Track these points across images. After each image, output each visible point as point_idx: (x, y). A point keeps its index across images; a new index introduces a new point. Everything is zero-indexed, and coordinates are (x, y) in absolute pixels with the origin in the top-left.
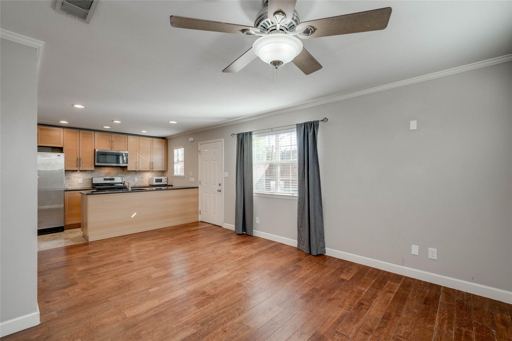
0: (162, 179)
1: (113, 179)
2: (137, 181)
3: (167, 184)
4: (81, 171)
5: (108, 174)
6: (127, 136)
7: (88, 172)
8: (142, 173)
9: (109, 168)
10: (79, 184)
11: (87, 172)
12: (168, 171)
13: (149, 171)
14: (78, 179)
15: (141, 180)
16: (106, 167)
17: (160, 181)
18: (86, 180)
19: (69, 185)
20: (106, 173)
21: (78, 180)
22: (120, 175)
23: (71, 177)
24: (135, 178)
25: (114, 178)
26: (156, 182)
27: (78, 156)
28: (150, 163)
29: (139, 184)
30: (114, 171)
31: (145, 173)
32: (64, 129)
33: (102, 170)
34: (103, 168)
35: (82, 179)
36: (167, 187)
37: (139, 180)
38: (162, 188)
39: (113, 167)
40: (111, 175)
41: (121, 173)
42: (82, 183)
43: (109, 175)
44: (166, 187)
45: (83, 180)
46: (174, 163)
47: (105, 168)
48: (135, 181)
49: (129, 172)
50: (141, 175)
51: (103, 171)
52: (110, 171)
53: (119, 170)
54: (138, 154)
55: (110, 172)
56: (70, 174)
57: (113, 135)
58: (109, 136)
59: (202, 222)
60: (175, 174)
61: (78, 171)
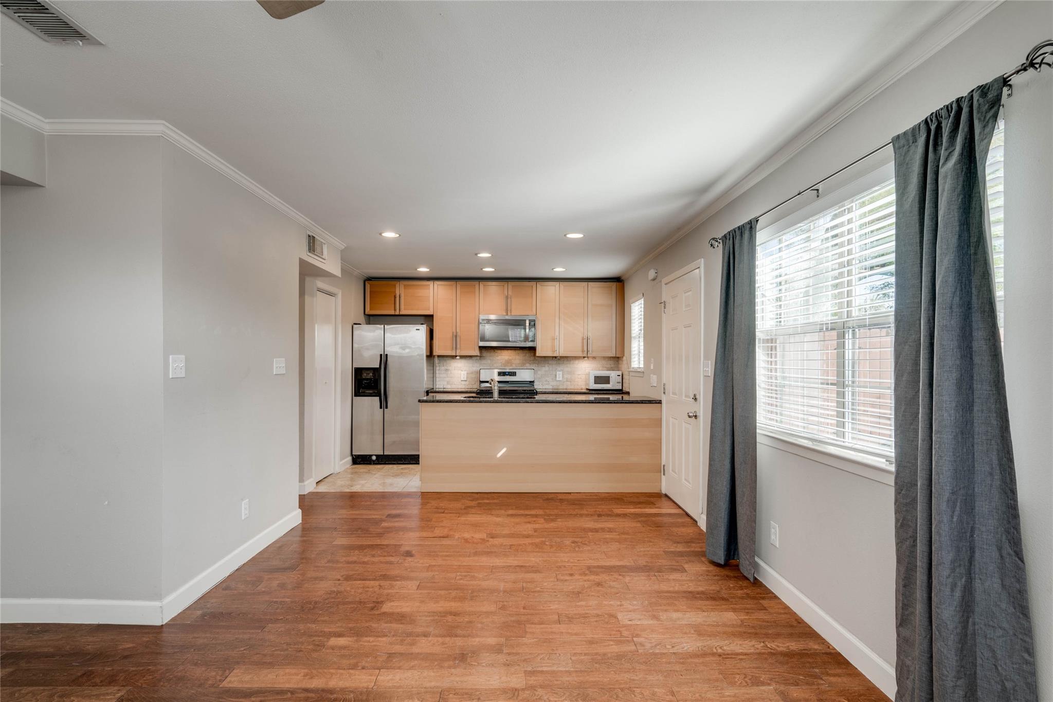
0: (609, 377)
1: (514, 374)
2: (561, 379)
3: (621, 388)
4: (462, 357)
5: (508, 362)
6: (535, 283)
7: (476, 358)
8: (572, 362)
9: (510, 352)
10: (462, 381)
11: (473, 358)
12: (624, 358)
13: (584, 357)
14: (460, 371)
15: (569, 376)
16: (503, 349)
17: (606, 380)
18: (472, 373)
19: (447, 383)
20: (502, 361)
21: (461, 374)
22: (528, 365)
23: (450, 368)
24: (557, 372)
25: (515, 372)
26: (595, 383)
27: (454, 330)
28: (583, 339)
29: (565, 387)
30: (517, 357)
31: (577, 362)
32: (435, 282)
33: (498, 356)
34: (499, 351)
35: (466, 372)
36: (622, 397)
37: (566, 376)
38: (609, 398)
39: (515, 350)
40: (511, 365)
41: (530, 361)
42: (466, 379)
43: (509, 364)
44: (618, 397)
45: (467, 374)
46: (633, 339)
47: (502, 351)
48: (557, 379)
49: (546, 359)
50: (568, 365)
51: (499, 358)
52: (510, 358)
53: (527, 355)
54: (557, 320)
55: (510, 360)
56: (448, 362)
57: (511, 284)
58: (503, 286)
59: (666, 496)
60: (632, 366)
61: (456, 356)
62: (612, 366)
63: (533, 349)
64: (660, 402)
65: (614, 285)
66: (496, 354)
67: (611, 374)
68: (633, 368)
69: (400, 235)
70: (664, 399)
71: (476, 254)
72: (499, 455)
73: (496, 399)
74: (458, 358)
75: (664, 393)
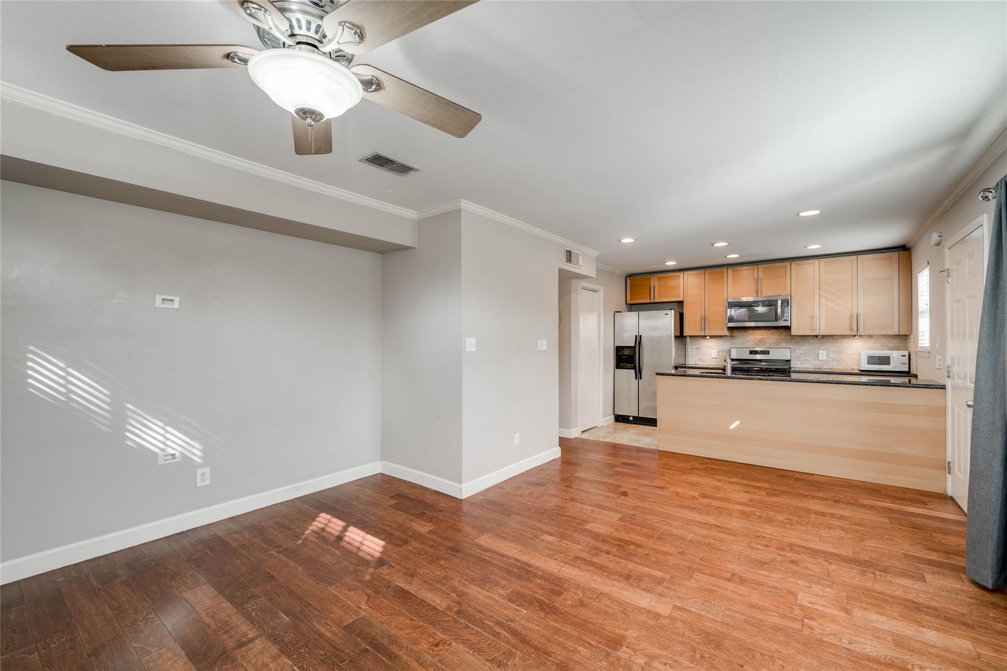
0: (889, 357)
1: (767, 353)
2: (825, 358)
3: (908, 370)
4: (711, 337)
5: (760, 342)
6: (790, 263)
7: (726, 338)
8: (839, 341)
9: (763, 331)
11: (724, 338)
12: (912, 336)
13: (854, 336)
14: (711, 350)
15: (835, 356)
16: (756, 329)
17: (886, 360)
18: (723, 351)
19: (699, 359)
20: (757, 340)
21: (711, 352)
22: (784, 345)
23: (701, 347)
24: (820, 351)
25: (769, 351)
26: (868, 364)
27: (703, 314)
28: (851, 316)
29: (830, 367)
30: (772, 336)
31: (846, 341)
33: (749, 336)
34: (751, 331)
35: (716, 350)
36: (910, 381)
37: (831, 355)
38: (890, 381)
39: (769, 329)
40: (764, 344)
41: (787, 340)
42: (716, 357)
43: (762, 343)
44: (906, 380)
45: (718, 352)
46: (920, 314)
47: (755, 331)
48: (820, 358)
49: (806, 338)
50: (834, 344)
51: (751, 337)
52: (764, 337)
53: (783, 334)
54: (817, 298)
55: (763, 339)
56: (700, 341)
57: (761, 267)
58: (753, 269)
59: (952, 498)
60: (920, 345)
61: (706, 336)
62: (897, 345)
63: (788, 328)
64: (943, 387)
65: (895, 255)
66: (748, 334)
67: (892, 354)
68: (921, 347)
69: (636, 240)
70: (949, 384)
71: (712, 245)
72: (732, 427)
73: (729, 375)
74: (708, 337)
75: (949, 377)
